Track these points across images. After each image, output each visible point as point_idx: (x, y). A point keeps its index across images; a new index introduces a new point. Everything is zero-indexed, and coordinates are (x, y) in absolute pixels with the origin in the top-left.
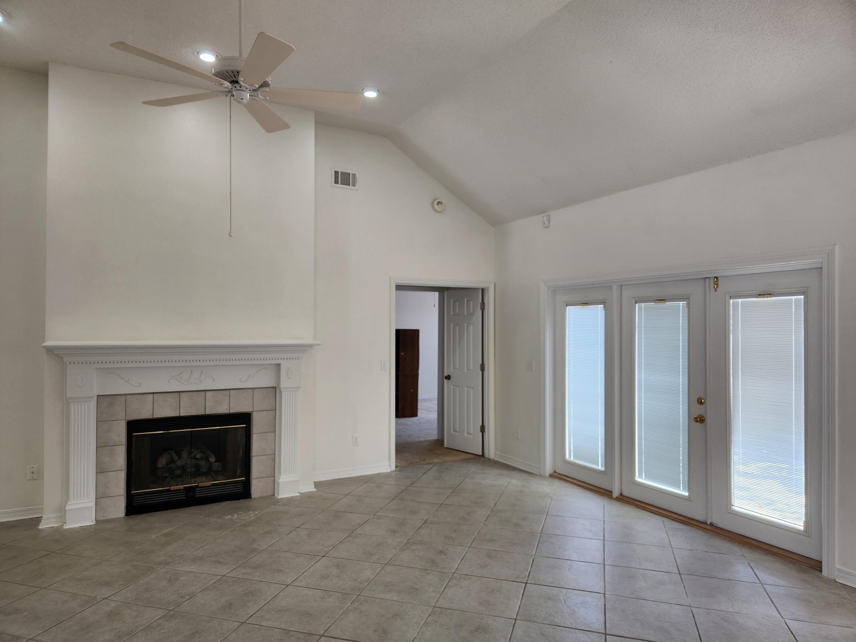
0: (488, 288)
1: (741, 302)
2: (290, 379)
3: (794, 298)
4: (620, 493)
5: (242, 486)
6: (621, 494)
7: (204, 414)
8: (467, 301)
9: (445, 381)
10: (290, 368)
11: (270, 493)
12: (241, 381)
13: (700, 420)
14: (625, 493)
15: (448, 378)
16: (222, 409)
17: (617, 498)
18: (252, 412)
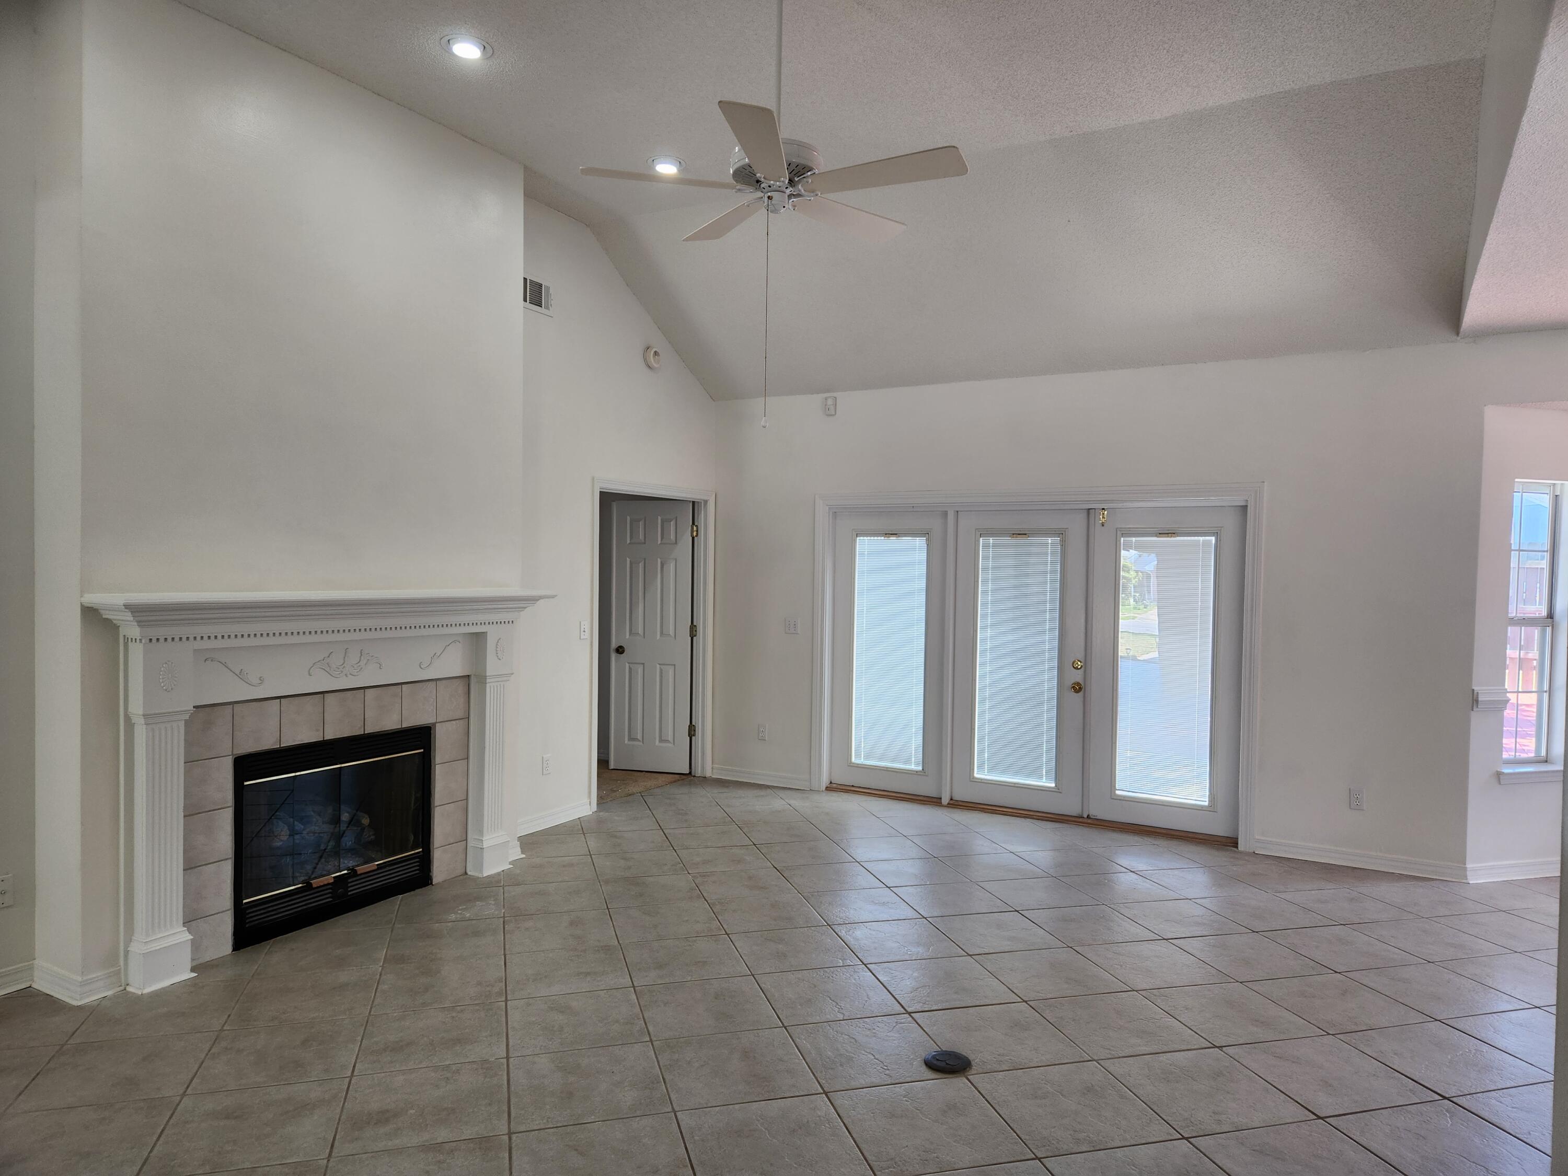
0: (706, 502)
1: (1136, 541)
2: (500, 659)
3: (1201, 539)
4: (950, 797)
5: (418, 864)
6: (951, 799)
7: (363, 733)
8: (663, 522)
9: (613, 656)
10: (500, 639)
11: (460, 871)
12: (422, 666)
13: (1078, 688)
14: (957, 797)
15: (620, 650)
16: (390, 722)
17: (948, 804)
18: (434, 724)
